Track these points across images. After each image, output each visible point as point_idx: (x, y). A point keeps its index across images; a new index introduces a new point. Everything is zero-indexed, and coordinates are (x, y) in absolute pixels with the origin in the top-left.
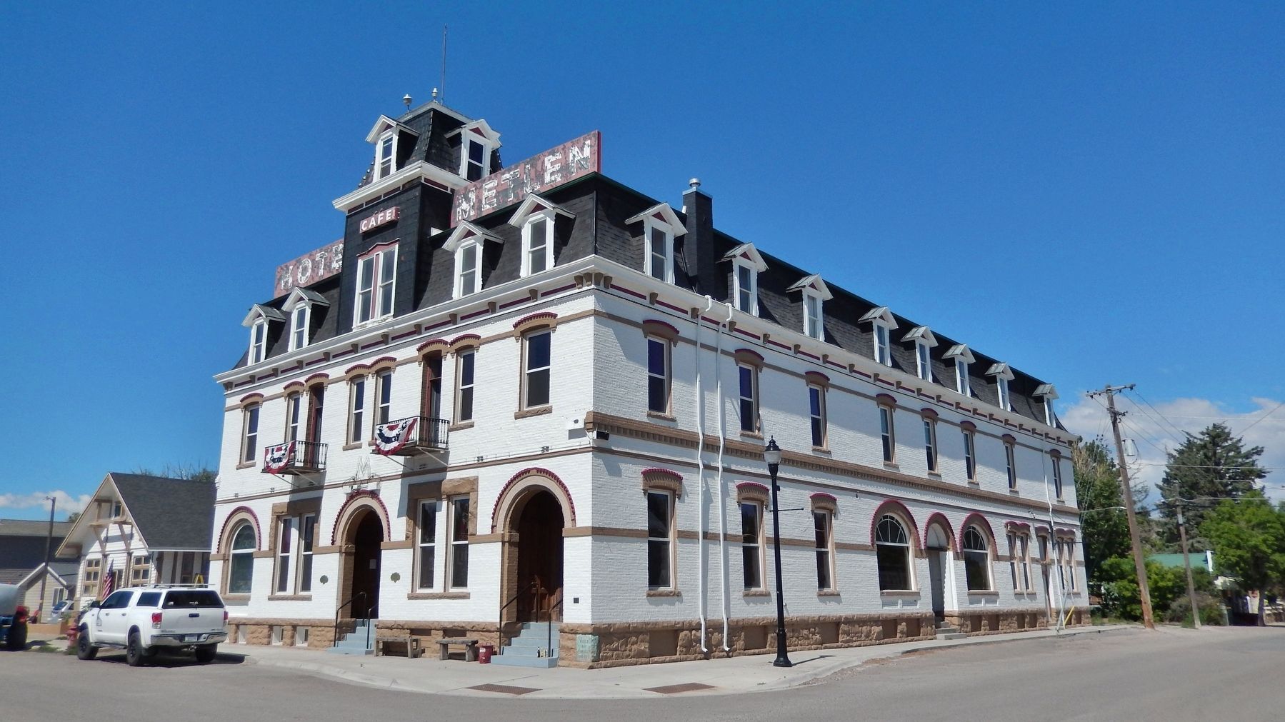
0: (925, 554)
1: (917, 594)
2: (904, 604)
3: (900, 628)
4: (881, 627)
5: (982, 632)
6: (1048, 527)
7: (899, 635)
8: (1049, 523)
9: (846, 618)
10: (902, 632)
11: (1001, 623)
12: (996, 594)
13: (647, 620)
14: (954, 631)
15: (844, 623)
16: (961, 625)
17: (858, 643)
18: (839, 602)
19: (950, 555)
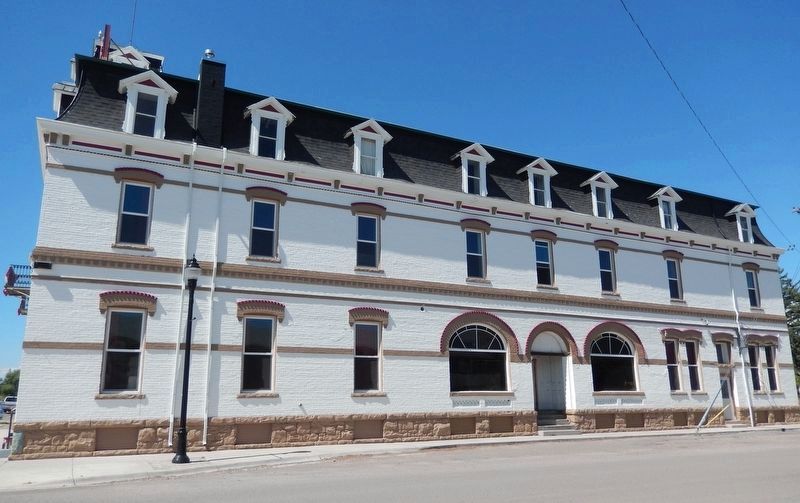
0: (526, 359)
1: (512, 394)
2: (487, 404)
3: (478, 425)
4: (448, 425)
5: (615, 429)
6: (733, 333)
7: (477, 431)
8: (736, 329)
9: (392, 416)
10: (482, 429)
11: (647, 420)
12: (643, 395)
13: (94, 419)
14: (570, 428)
15: (390, 421)
16: (580, 423)
17: (409, 438)
18: (387, 402)
19: (569, 359)
